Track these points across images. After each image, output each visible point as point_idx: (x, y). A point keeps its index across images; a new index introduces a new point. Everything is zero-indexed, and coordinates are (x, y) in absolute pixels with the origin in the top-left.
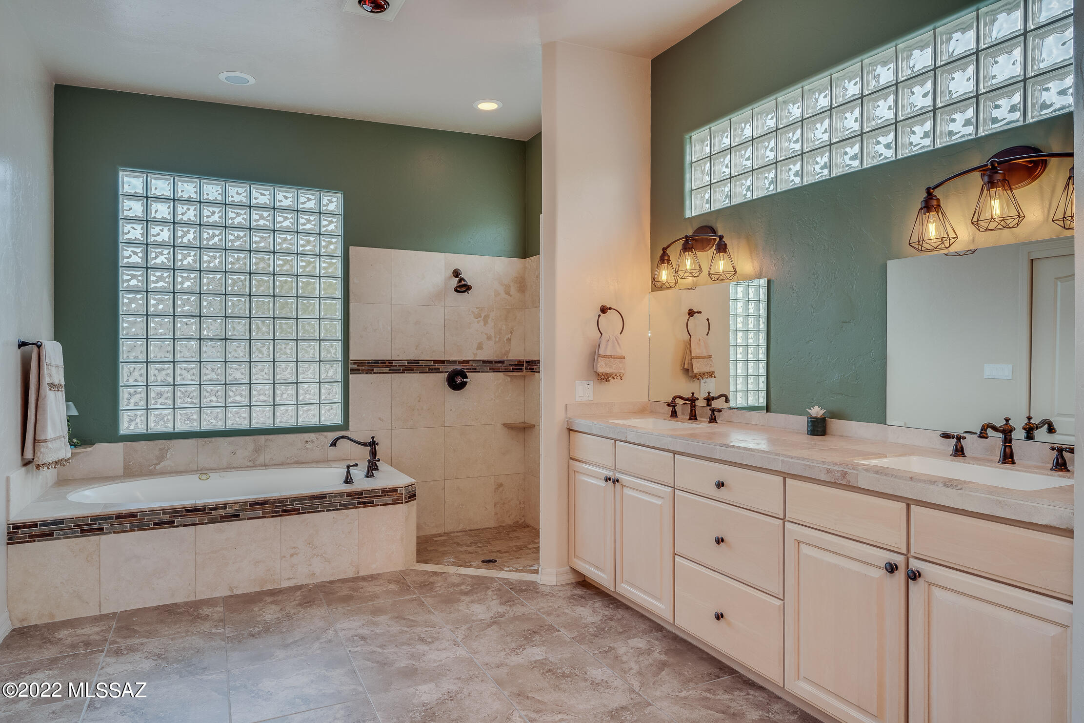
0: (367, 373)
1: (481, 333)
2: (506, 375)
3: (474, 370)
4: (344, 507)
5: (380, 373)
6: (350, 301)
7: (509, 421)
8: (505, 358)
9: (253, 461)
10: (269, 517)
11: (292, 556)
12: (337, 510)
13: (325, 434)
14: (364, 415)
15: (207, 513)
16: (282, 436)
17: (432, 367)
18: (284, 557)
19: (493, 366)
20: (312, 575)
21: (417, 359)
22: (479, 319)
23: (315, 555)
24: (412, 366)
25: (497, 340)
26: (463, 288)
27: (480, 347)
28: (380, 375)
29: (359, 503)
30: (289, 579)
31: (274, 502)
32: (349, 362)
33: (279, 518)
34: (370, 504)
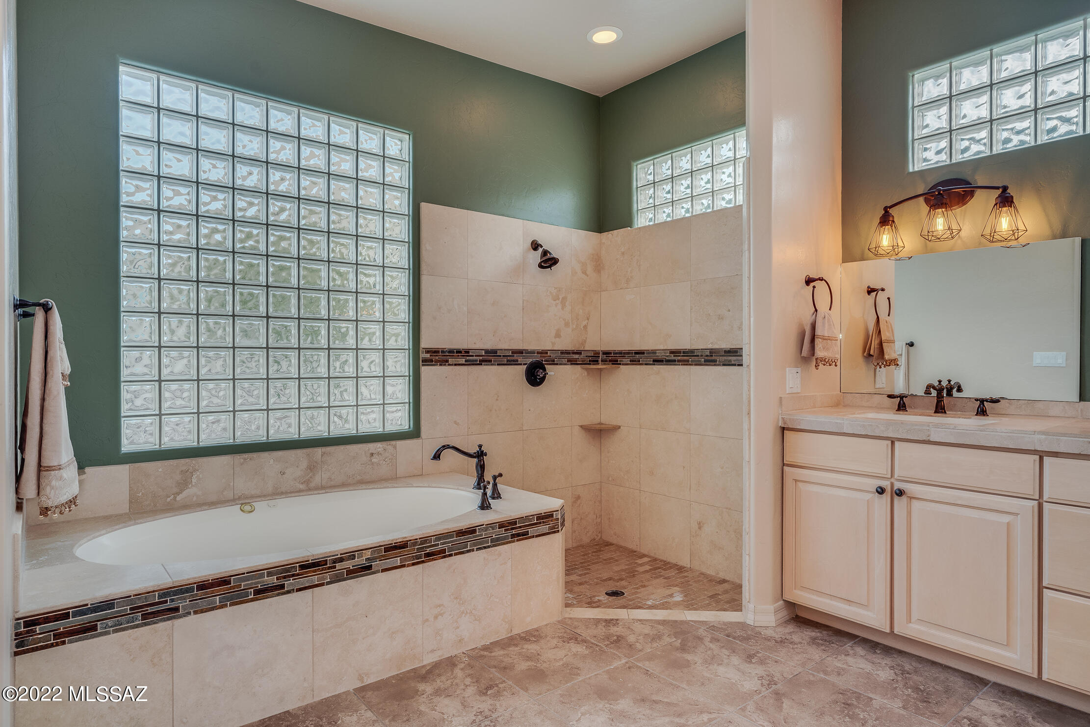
0: (441, 365)
1: (560, 318)
2: (583, 368)
3: (553, 362)
4: (497, 542)
5: (455, 365)
6: (422, 273)
7: (586, 423)
8: (582, 349)
9: (307, 482)
10: (409, 566)
11: (436, 617)
12: (489, 547)
13: (393, 443)
14: (438, 418)
15: (329, 568)
16: (342, 447)
17: (510, 358)
18: (427, 620)
19: (572, 357)
20: (460, 641)
21: (495, 348)
22: (557, 301)
23: (463, 613)
24: (490, 357)
25: (575, 327)
26: (548, 262)
27: (558, 335)
28: (456, 367)
29: (513, 536)
30: (433, 651)
31: (415, 542)
32: (421, 349)
33: (421, 566)
34: (523, 536)
